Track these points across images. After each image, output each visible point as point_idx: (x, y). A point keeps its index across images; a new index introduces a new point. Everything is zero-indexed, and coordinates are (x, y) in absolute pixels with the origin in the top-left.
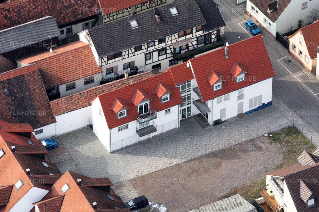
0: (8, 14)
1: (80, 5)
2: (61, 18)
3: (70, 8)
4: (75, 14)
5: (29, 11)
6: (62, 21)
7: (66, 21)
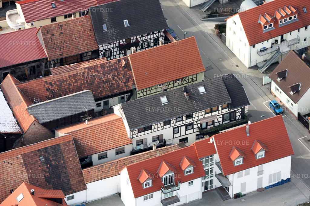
0: (50, 87)
1: (117, 80)
2: (99, 91)
3: (107, 83)
4: (112, 88)
5: (69, 84)
6: (99, 95)
7: (103, 94)
